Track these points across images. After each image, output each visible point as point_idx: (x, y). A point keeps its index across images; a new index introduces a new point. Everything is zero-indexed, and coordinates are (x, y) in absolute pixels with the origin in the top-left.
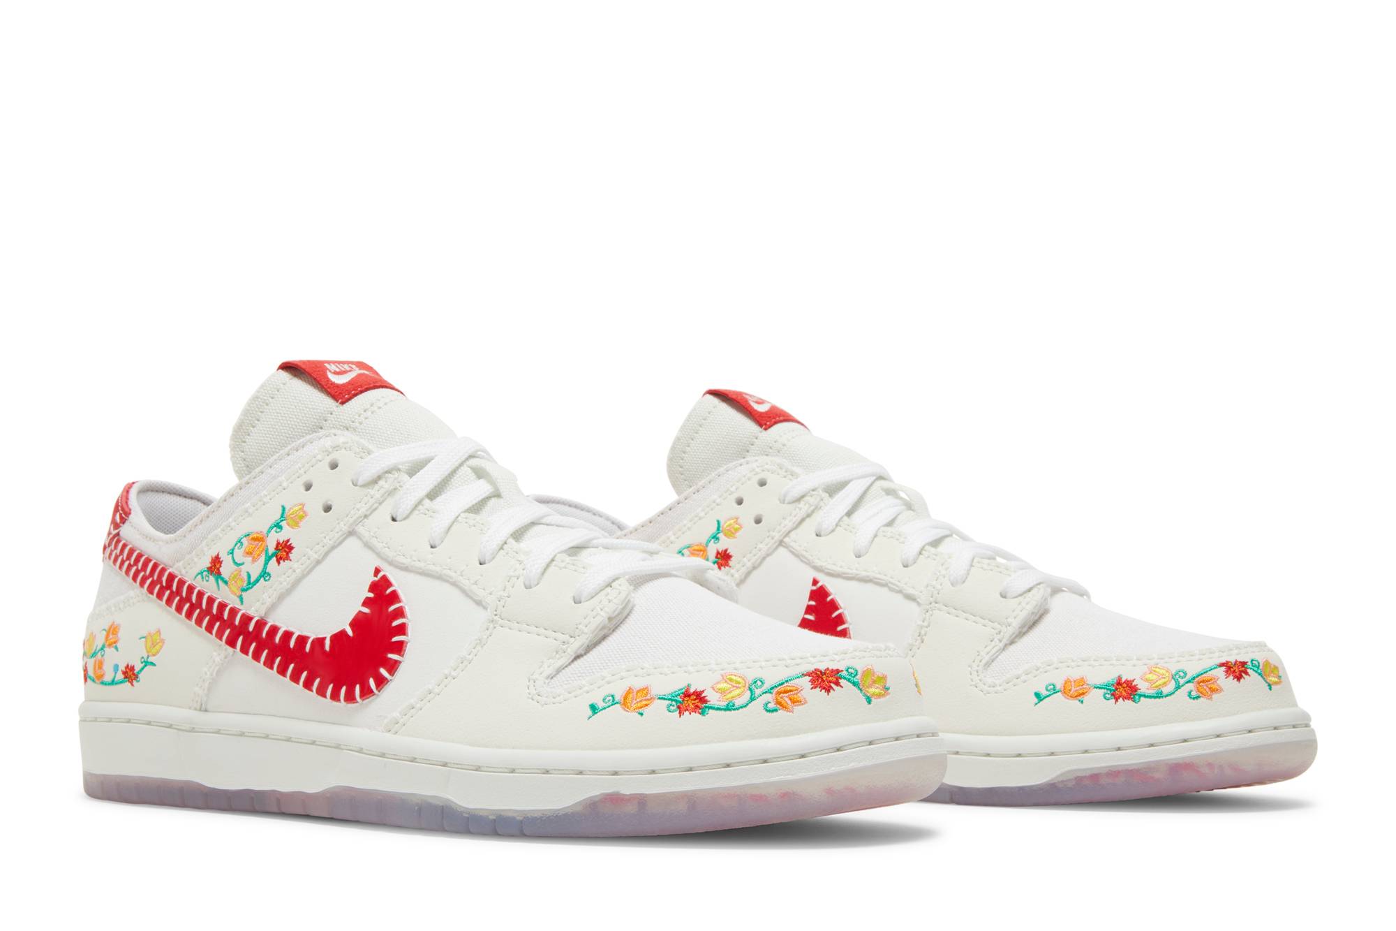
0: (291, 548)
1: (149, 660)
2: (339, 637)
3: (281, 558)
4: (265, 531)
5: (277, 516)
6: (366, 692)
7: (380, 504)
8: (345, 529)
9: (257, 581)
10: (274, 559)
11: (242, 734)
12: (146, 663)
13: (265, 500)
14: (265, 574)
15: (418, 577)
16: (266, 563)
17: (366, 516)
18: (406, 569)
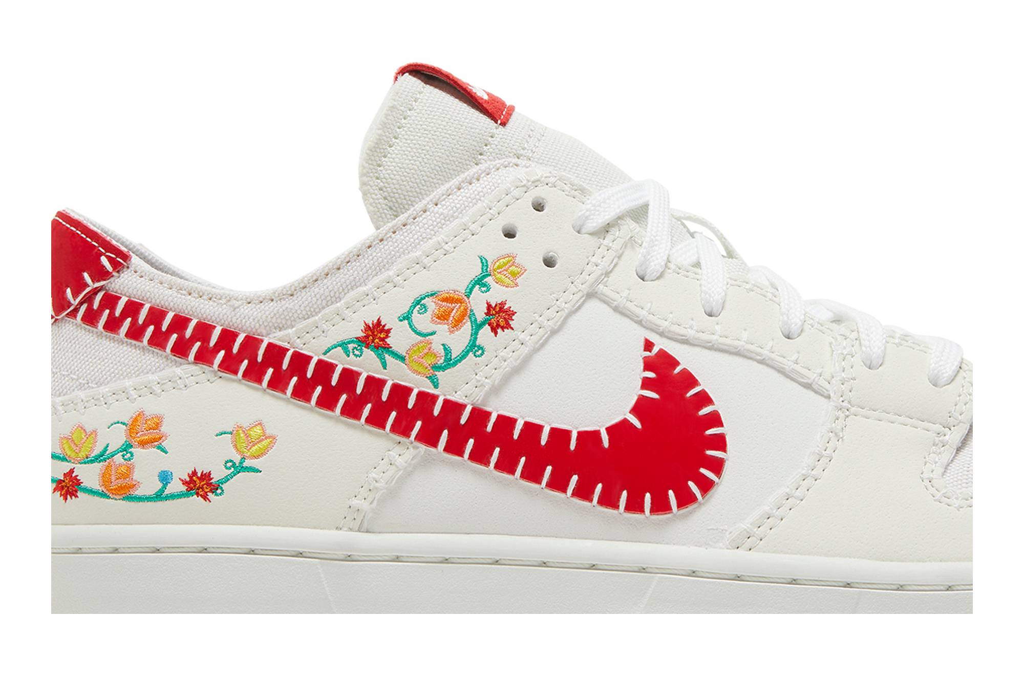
0: (510, 314)
1: (245, 464)
2: (619, 430)
3: (498, 325)
4: (462, 289)
5: (477, 271)
6: (686, 499)
7: (619, 257)
8: (585, 288)
9: (463, 356)
10: (487, 328)
11: (446, 561)
12: (239, 468)
13: (446, 247)
14: (474, 347)
15: (706, 352)
16: (475, 335)
17: (607, 274)
18: (685, 342)
